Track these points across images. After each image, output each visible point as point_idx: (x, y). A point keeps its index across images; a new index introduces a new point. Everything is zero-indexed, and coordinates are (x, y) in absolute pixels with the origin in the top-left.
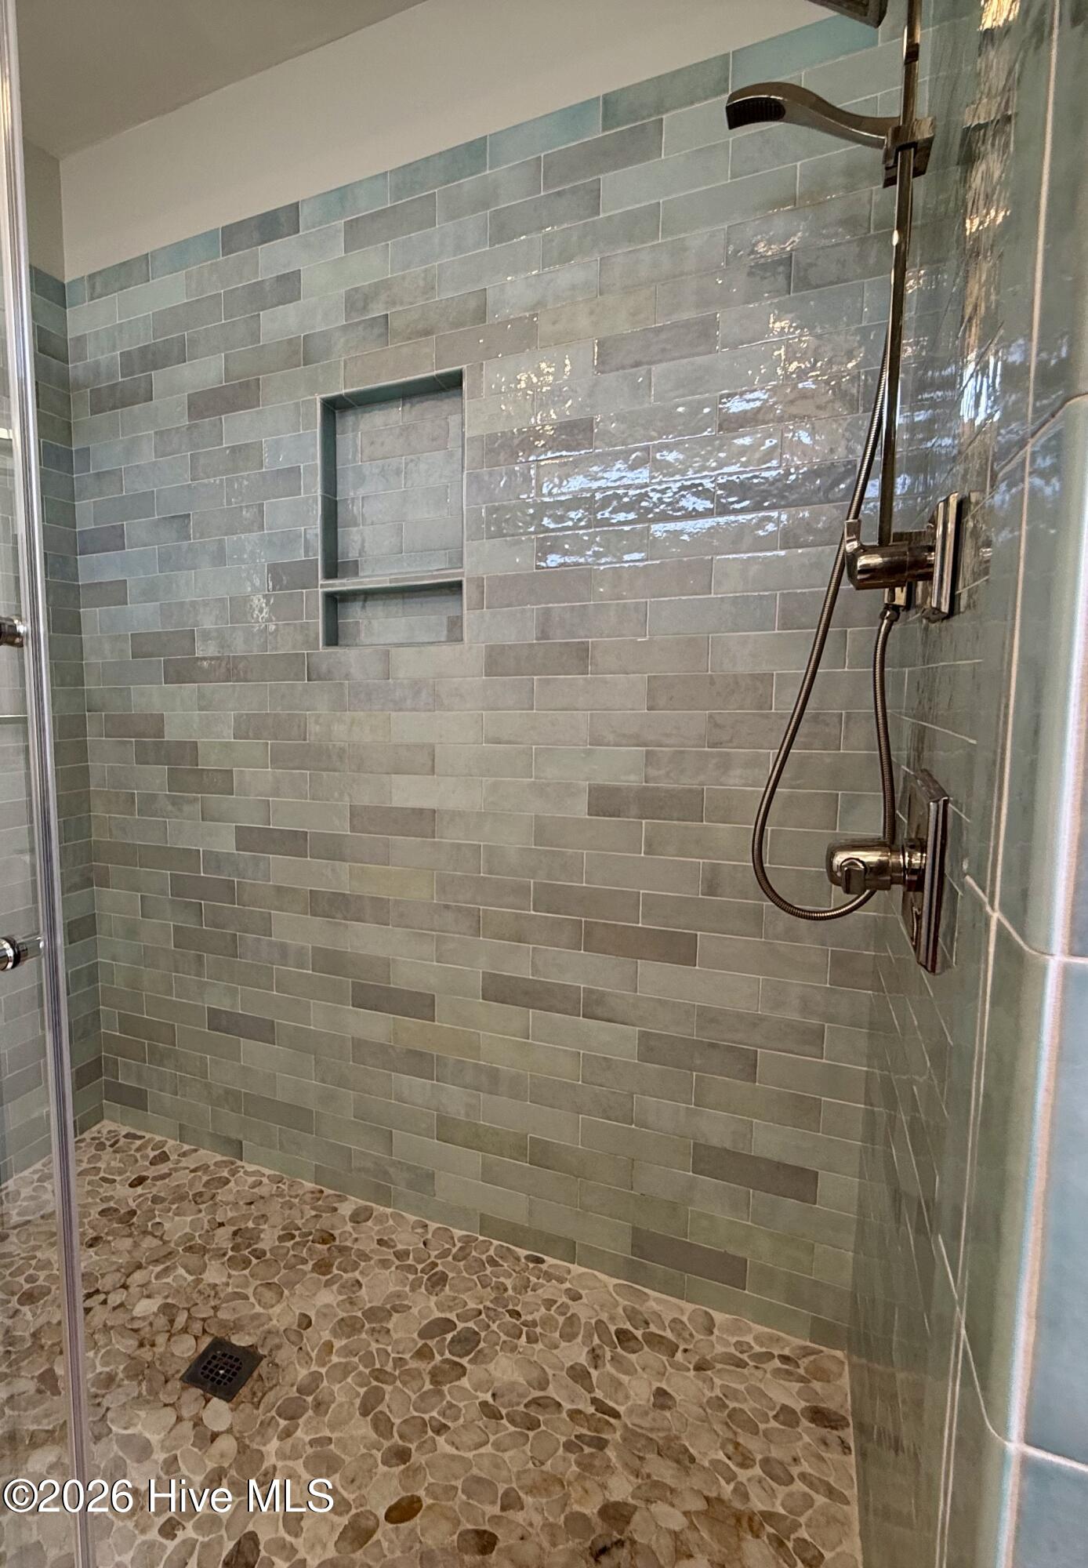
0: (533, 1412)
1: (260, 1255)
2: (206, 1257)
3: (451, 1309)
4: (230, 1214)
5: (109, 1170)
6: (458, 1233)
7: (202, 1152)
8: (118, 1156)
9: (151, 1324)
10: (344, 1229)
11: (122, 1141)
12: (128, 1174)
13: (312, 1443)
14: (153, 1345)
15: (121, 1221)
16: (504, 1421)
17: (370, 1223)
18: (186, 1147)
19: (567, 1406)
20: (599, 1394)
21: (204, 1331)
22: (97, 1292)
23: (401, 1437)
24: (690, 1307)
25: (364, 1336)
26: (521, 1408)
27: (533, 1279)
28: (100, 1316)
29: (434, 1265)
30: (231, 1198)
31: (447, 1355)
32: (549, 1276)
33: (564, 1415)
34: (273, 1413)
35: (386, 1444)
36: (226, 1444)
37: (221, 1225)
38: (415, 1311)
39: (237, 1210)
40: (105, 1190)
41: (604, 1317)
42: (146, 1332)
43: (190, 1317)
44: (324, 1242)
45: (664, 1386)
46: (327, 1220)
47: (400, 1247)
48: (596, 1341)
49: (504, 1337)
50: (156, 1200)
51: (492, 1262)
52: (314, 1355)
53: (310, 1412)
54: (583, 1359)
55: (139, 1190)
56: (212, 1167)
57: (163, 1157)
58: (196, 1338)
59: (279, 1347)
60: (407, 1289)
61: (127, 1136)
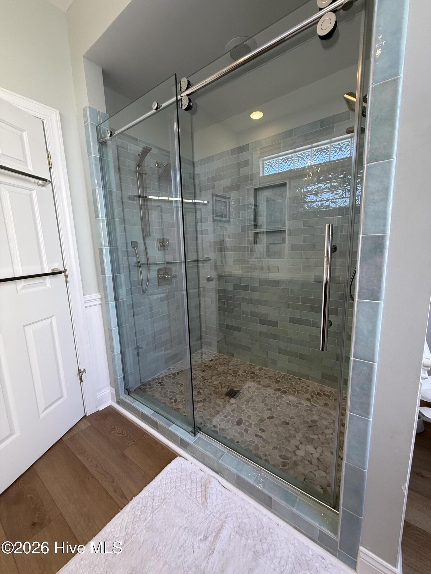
0: (298, 405)
1: (239, 375)
2: (228, 375)
3: (281, 387)
4: (232, 367)
5: (205, 358)
6: (282, 373)
7: (224, 356)
9: (218, 386)
10: (257, 372)
11: (207, 353)
12: (209, 359)
13: (252, 406)
14: (218, 389)
15: (209, 367)
16: (292, 406)
17: (263, 371)
18: (221, 355)
19: (305, 404)
20: (312, 403)
21: (229, 388)
22: (206, 379)
23: (270, 407)
24: (334, 389)
25: (262, 390)
26: (295, 404)
27: (299, 383)
28: (207, 383)
29: (277, 379)
30: (232, 365)
31: (280, 394)
32: (303, 383)
33: (304, 406)
34: (244, 401)
35: (267, 408)
36: (234, 405)
37: (230, 369)
38: (273, 387)
40: (205, 362)
41: (314, 390)
42: (217, 387)
43: (225, 385)
44: (253, 374)
45: (327, 402)
46: (253, 370)
47: (269, 375)
48: (312, 394)
49: (292, 392)
50: (215, 364)
51: (290, 379)
52: (252, 393)
53: (251, 402)
54: (309, 397)
55: (212, 362)
56: (227, 359)
57: (216, 356)
58: (227, 388)
59: (244, 391)
60: (271, 383)
61: (208, 352)
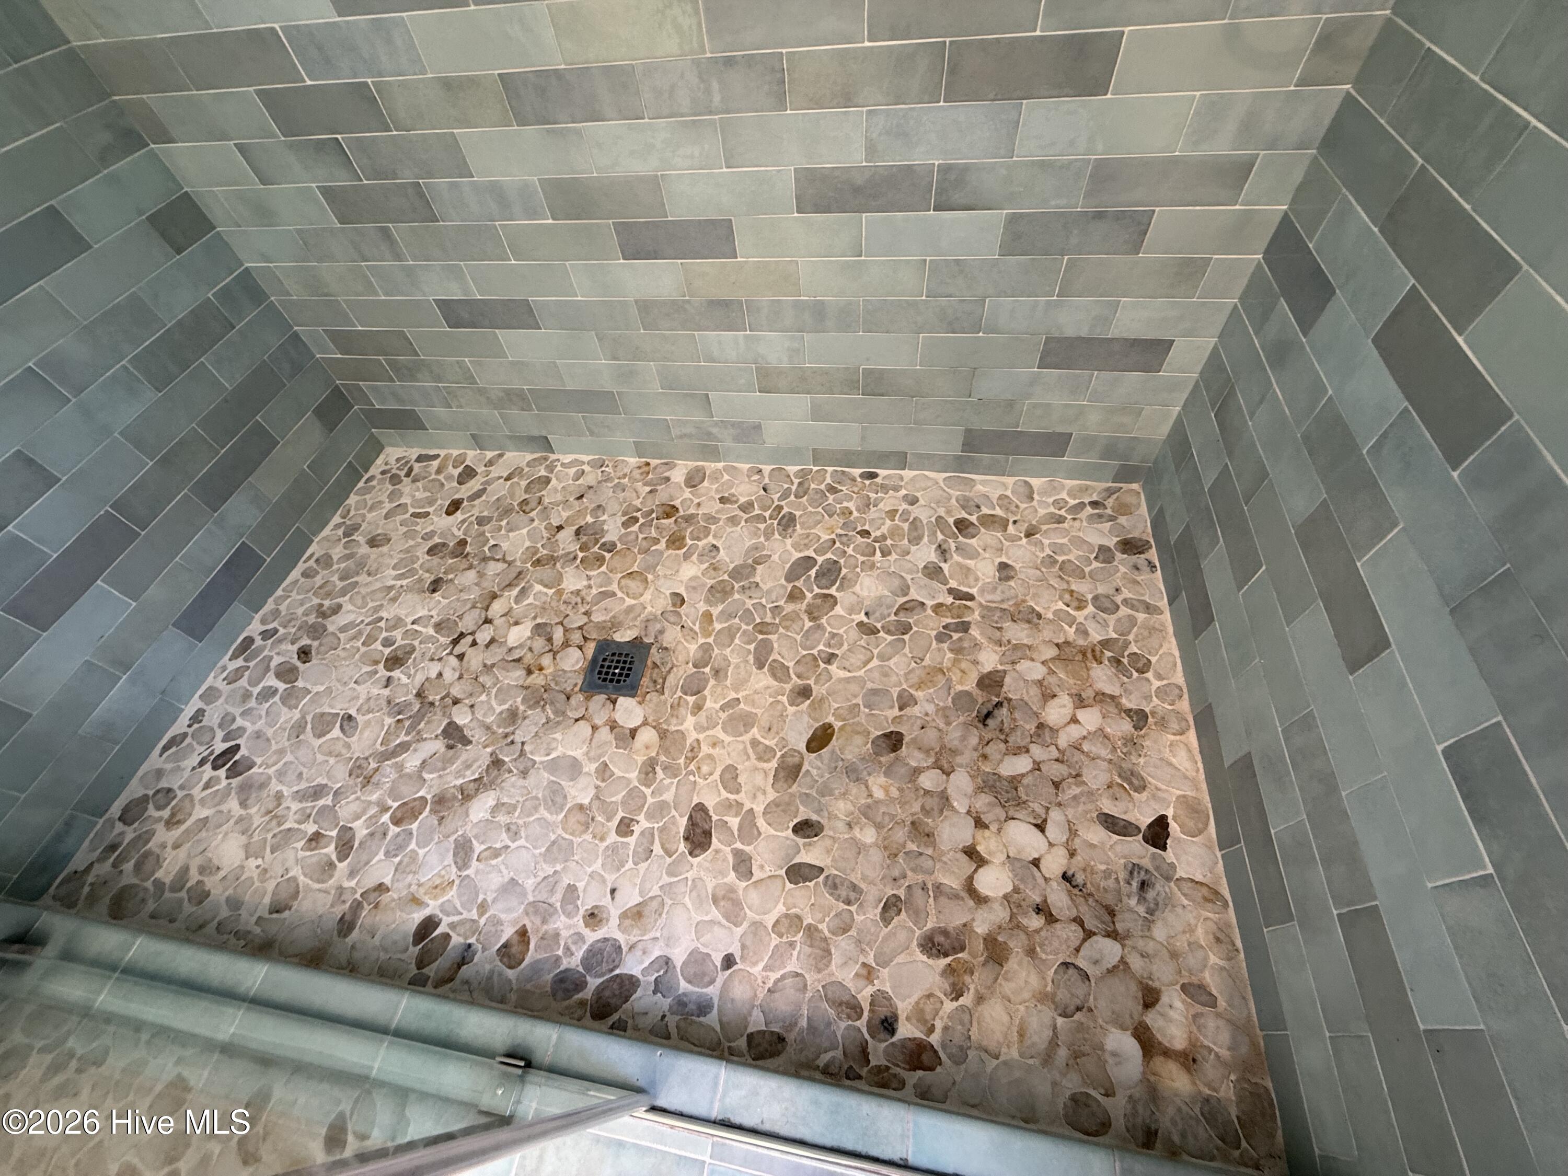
0: (902, 617)
1: (610, 547)
2: (558, 565)
3: (807, 547)
4: (565, 515)
5: (416, 503)
6: (792, 469)
7: (508, 455)
8: (420, 484)
9: (530, 649)
10: (683, 497)
11: (417, 467)
12: (439, 502)
13: (722, 708)
14: (541, 669)
15: (454, 555)
16: (882, 634)
17: (706, 483)
18: (489, 454)
19: (930, 603)
20: (953, 584)
21: (585, 639)
22: (462, 635)
23: (799, 677)
24: (1010, 481)
25: (736, 596)
26: (893, 617)
27: (873, 495)
28: (475, 659)
29: (780, 508)
30: (559, 497)
31: (817, 590)
32: (884, 488)
33: (929, 612)
34: (679, 693)
35: (788, 687)
36: (647, 736)
37: (560, 528)
38: (775, 557)
39: (570, 507)
40: (422, 527)
41: (942, 512)
42: (529, 659)
43: (566, 630)
44: (668, 516)
45: (1004, 559)
46: (663, 495)
47: (742, 500)
48: (940, 537)
49: (861, 559)
50: (481, 521)
51: (832, 490)
52: (697, 628)
53: (712, 682)
54: (932, 556)
55: (459, 516)
56: (527, 469)
57: (469, 473)
58: (580, 648)
59: (661, 632)
60: (762, 539)
61: (420, 459)
